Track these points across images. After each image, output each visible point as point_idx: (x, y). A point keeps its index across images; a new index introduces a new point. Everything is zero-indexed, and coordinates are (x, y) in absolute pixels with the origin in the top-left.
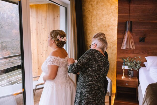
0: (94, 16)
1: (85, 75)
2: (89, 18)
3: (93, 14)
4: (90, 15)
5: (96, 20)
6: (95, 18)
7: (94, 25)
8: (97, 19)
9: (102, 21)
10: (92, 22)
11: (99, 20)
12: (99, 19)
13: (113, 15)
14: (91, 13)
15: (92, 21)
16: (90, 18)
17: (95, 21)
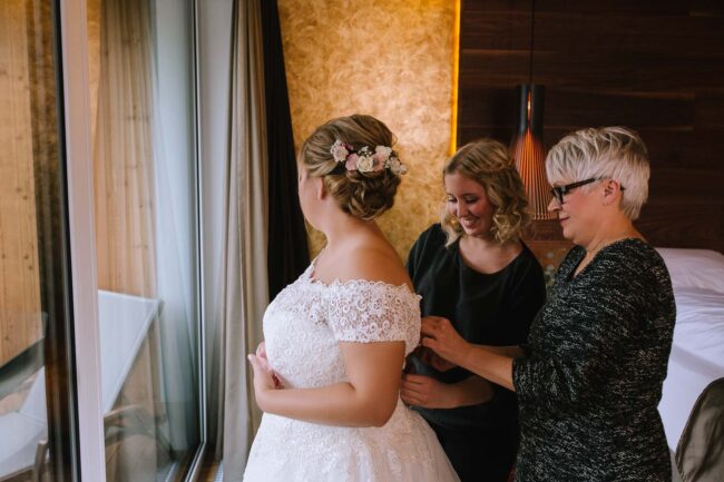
0: (337, 54)
1: (617, 390)
2: (313, 60)
3: (331, 41)
4: (315, 44)
5: (352, 74)
6: (343, 62)
7: (337, 98)
8: (352, 67)
9: (378, 79)
10: (330, 80)
11: (367, 73)
12: (363, 67)
13: (433, 54)
14: (322, 35)
15: (327, 78)
16: (318, 61)
17: (346, 76)
